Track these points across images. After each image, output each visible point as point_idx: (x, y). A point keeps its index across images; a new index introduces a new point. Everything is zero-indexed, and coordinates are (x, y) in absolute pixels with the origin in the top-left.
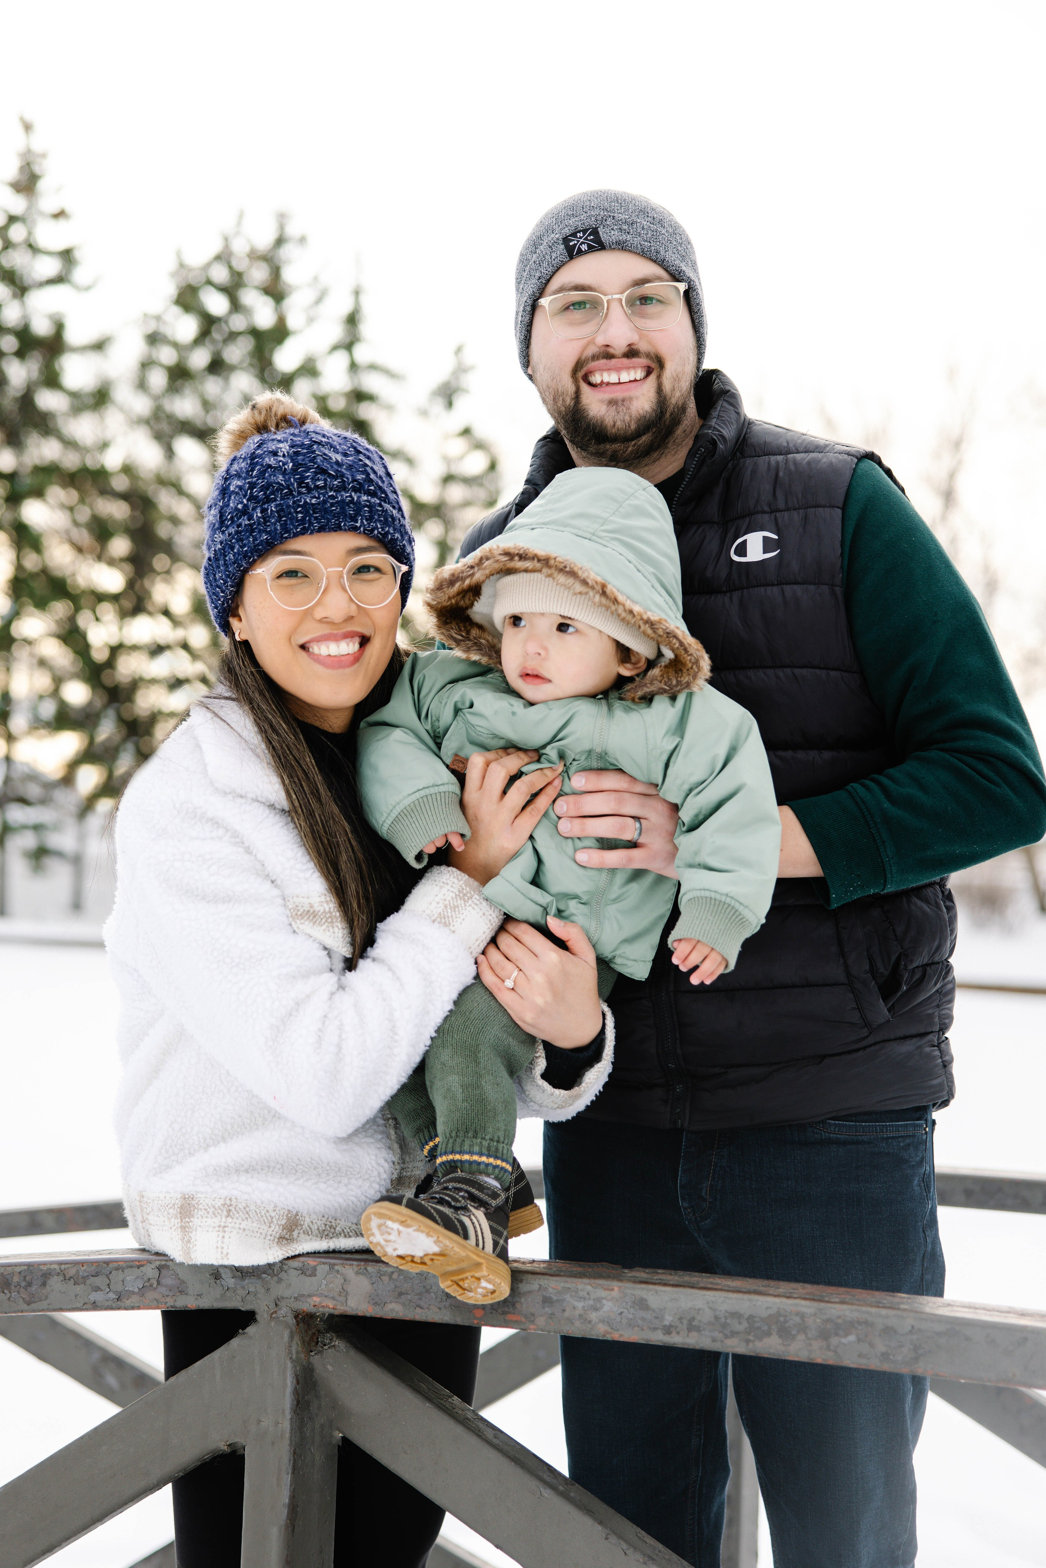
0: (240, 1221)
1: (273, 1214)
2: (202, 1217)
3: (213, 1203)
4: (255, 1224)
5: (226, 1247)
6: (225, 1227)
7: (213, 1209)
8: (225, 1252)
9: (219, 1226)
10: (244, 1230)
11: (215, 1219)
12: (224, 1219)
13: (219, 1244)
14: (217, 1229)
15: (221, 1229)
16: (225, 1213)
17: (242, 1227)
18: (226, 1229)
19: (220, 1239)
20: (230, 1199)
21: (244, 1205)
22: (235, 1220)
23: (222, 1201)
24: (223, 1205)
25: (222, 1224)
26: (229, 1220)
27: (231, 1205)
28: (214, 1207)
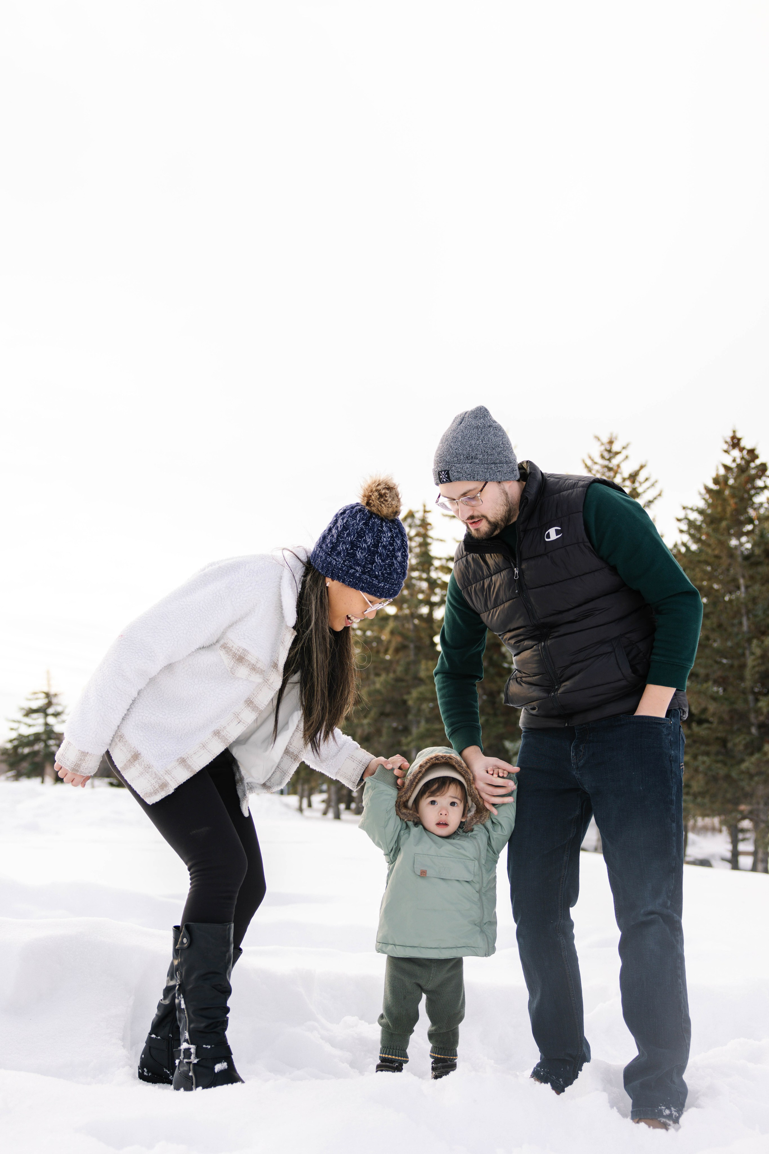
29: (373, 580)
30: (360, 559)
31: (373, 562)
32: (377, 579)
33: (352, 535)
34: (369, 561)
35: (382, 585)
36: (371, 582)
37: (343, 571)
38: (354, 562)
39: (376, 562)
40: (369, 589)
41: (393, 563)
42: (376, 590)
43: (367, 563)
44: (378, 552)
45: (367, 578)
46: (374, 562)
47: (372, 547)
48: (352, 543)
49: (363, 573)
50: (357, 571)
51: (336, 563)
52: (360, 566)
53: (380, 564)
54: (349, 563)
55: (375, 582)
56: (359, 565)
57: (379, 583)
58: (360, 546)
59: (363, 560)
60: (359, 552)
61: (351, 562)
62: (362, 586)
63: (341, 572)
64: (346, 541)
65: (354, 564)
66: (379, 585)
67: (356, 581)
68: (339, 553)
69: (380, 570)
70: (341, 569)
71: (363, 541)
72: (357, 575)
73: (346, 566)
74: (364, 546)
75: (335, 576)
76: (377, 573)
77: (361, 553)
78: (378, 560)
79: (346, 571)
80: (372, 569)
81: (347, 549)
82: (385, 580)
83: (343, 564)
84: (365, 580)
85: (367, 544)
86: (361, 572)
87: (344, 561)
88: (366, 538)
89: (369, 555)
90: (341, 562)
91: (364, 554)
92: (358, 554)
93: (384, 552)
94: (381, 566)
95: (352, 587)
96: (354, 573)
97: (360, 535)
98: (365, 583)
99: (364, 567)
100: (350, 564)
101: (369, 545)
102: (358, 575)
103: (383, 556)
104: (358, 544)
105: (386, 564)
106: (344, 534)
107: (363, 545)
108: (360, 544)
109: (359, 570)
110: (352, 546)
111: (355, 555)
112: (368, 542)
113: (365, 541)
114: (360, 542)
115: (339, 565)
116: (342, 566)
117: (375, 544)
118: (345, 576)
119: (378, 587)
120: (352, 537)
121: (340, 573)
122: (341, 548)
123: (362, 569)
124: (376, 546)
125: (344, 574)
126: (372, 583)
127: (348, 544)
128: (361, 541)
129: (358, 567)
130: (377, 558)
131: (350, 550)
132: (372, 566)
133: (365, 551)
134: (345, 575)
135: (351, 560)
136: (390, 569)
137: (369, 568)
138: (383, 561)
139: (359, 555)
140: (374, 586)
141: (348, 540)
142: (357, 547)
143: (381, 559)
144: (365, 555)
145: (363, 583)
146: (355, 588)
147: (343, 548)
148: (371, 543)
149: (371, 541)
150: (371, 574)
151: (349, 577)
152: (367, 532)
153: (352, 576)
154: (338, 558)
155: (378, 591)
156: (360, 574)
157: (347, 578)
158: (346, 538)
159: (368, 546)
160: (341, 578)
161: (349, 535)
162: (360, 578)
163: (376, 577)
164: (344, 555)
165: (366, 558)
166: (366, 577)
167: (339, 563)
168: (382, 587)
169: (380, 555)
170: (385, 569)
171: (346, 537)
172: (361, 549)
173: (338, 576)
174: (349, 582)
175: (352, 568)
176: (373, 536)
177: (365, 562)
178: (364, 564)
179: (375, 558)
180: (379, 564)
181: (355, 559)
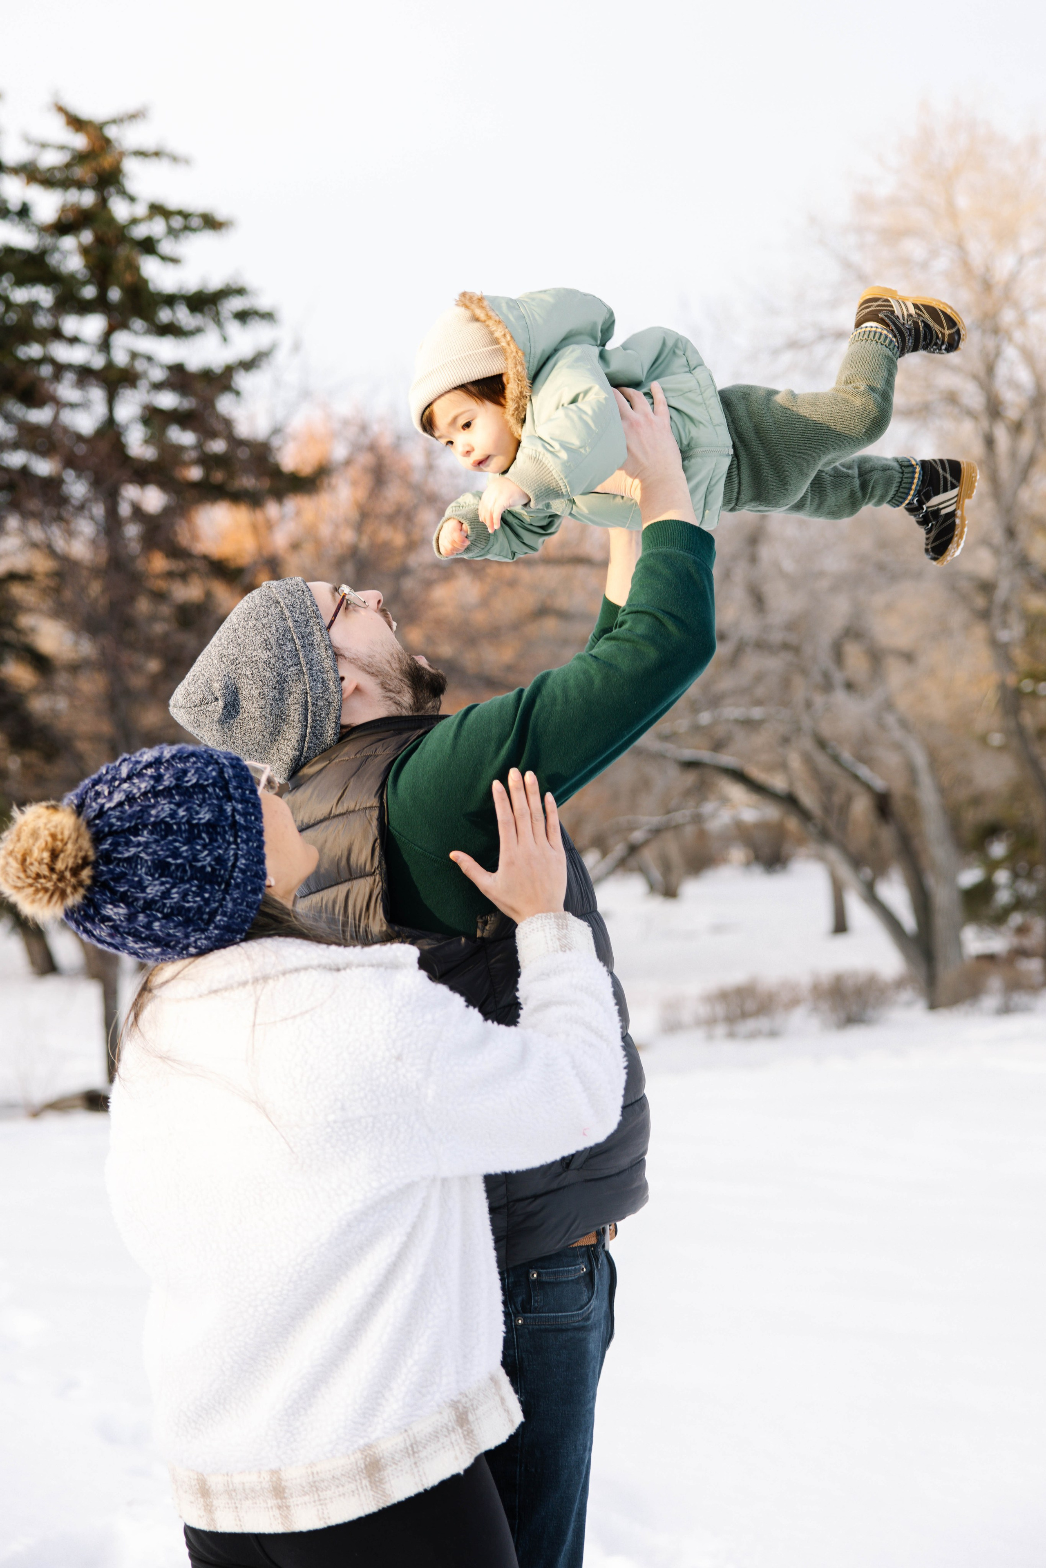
47: (175, 799)
58: (188, 822)
101: (176, 804)
106: (178, 866)
108: (184, 824)
124: (167, 792)
128: (175, 823)
142: (192, 826)
159: (179, 805)
161: (176, 854)
171: (184, 858)
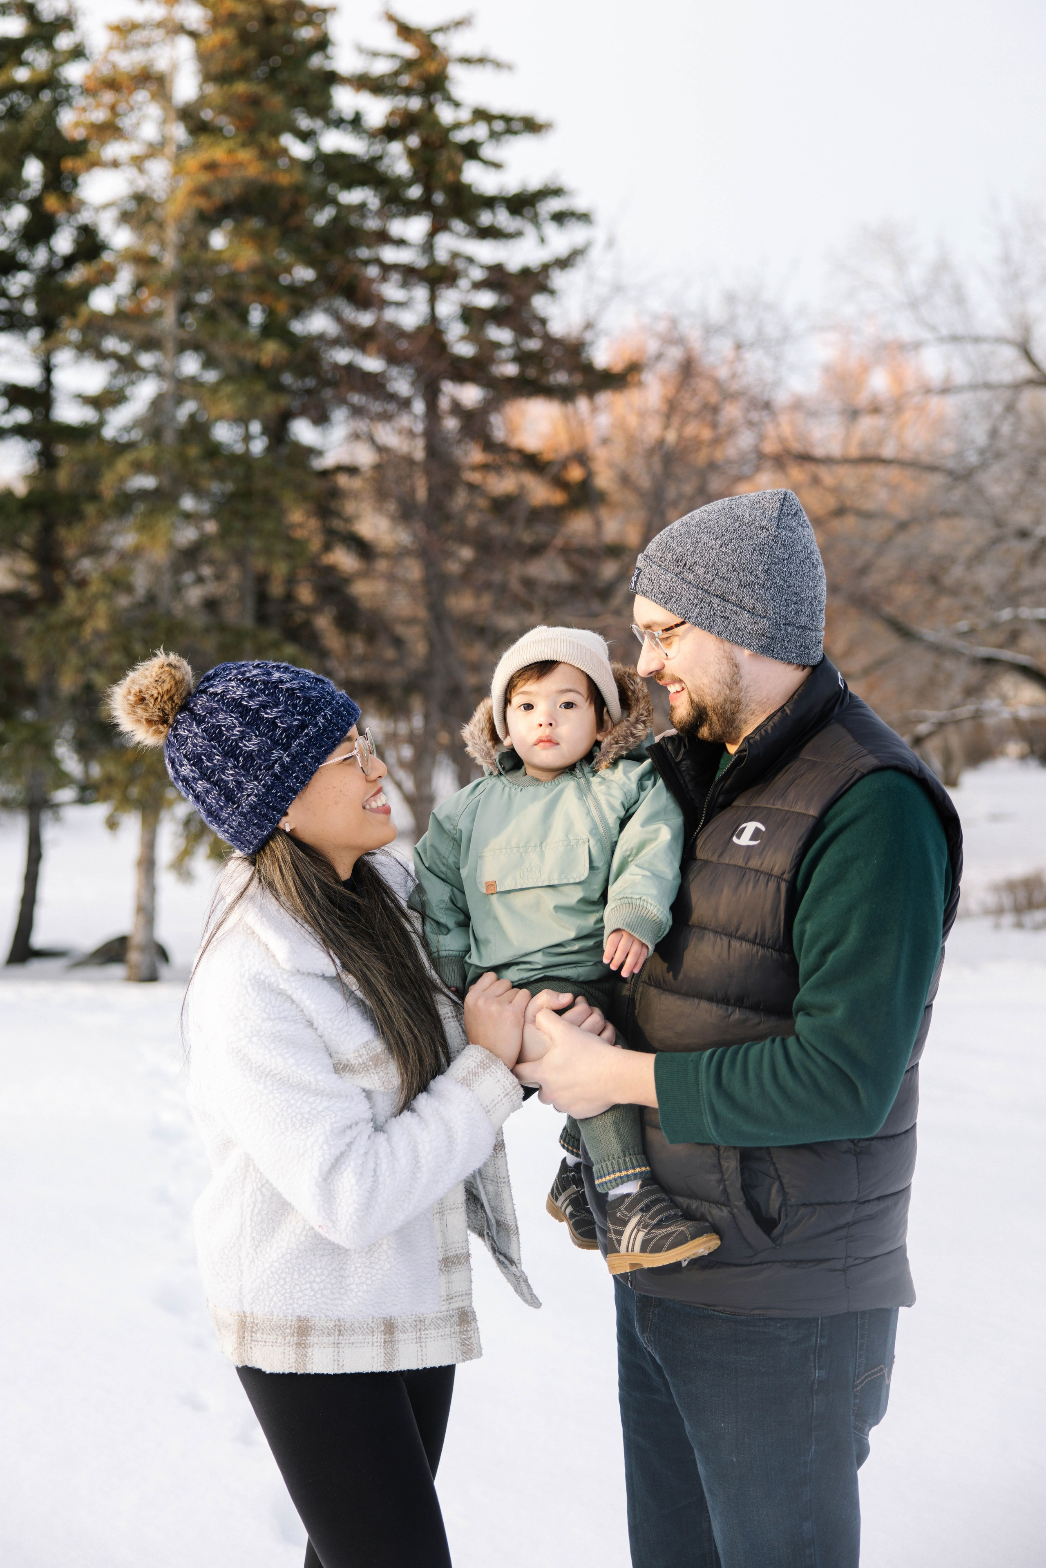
0: (349, 1337)
1: (373, 1325)
2: (318, 1336)
3: (327, 1325)
4: (361, 1337)
5: (341, 1360)
6: (338, 1344)
7: (327, 1330)
8: (341, 1364)
9: (334, 1343)
10: (353, 1343)
11: (330, 1338)
12: (337, 1338)
13: (336, 1358)
14: (333, 1345)
15: (336, 1345)
16: (337, 1333)
17: (351, 1341)
18: (340, 1345)
19: (335, 1354)
20: (339, 1320)
21: (350, 1324)
22: (345, 1337)
23: (333, 1323)
24: (335, 1326)
25: (336, 1342)
26: (341, 1338)
27: (341, 1325)
28: (328, 1328)
29: (307, 735)
30: (260, 747)
31: (273, 724)
32: (307, 727)
33: (212, 752)
34: (269, 732)
35: (323, 721)
36: (310, 740)
37: (273, 786)
38: (262, 760)
39: (276, 718)
40: (321, 747)
41: (288, 689)
42: (328, 735)
43: (272, 735)
44: (257, 711)
45: (300, 744)
46: (273, 722)
48: (226, 755)
49: (286, 747)
50: (281, 758)
51: (256, 796)
52: (272, 750)
53: (280, 711)
54: (261, 770)
55: (311, 730)
56: (270, 751)
57: (316, 725)
59: (262, 741)
60: (245, 745)
61: (261, 765)
62: (312, 758)
63: (274, 791)
64: (220, 765)
65: (265, 760)
66: (319, 726)
67: (299, 767)
68: (239, 784)
69: (293, 715)
70: (268, 788)
71: (228, 732)
72: (287, 761)
73: (265, 777)
74: (237, 733)
75: (280, 805)
76: (295, 723)
77: (249, 741)
78: (270, 714)
79: (274, 780)
80: (285, 730)
81: (235, 767)
82: (314, 713)
83: (259, 783)
84: (301, 750)
85: (235, 727)
86: (285, 751)
87: (256, 778)
88: (224, 726)
89: (258, 729)
90: (256, 785)
91: (254, 737)
92: (248, 747)
93: (260, 699)
94: (286, 711)
95: (310, 778)
96: (282, 765)
97: (215, 734)
98: (308, 750)
99: (276, 743)
100: (264, 768)
102: (288, 759)
103: (269, 702)
104: (232, 743)
105: (286, 702)
107: (235, 735)
109: (281, 754)
110: (231, 757)
111: (250, 754)
112: (233, 723)
113: (230, 728)
114: (228, 739)
115: (261, 790)
116: (264, 786)
117: (240, 713)
118: (284, 786)
119: (324, 730)
120: (215, 751)
121: (277, 793)
122: (231, 778)
123: (280, 749)
125: (279, 785)
126: (312, 738)
127: (227, 763)
129: (274, 753)
130: (267, 713)
131: (238, 762)
132: (280, 727)
133: (248, 733)
134: (283, 784)
135: (257, 763)
136: (299, 697)
137: (281, 734)
138: (277, 705)
139: (251, 745)
140: (319, 735)
141: (218, 761)
143: (271, 708)
144: (256, 736)
145: (307, 754)
146: (312, 773)
147: (232, 775)
148: (236, 719)
149: (232, 717)
150: (292, 733)
151: (287, 777)
152: (214, 721)
153: (287, 771)
154: (247, 788)
155: (332, 731)
156: (288, 756)
157: (288, 782)
158: (215, 765)
160: (286, 794)
162: (296, 757)
163: (303, 726)
164: (243, 775)
165: (262, 734)
166: (297, 746)
167: (257, 789)
168: (327, 722)
169: (264, 706)
170: (295, 706)
172: (242, 738)
173: (283, 799)
174: (297, 781)
175: (273, 767)
176: (225, 712)
177: (269, 738)
178: (271, 741)
179: (266, 718)
180: (280, 714)
181: (257, 755)
